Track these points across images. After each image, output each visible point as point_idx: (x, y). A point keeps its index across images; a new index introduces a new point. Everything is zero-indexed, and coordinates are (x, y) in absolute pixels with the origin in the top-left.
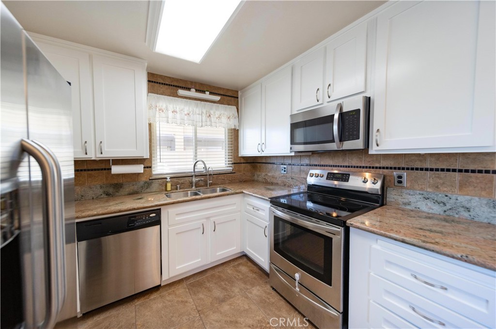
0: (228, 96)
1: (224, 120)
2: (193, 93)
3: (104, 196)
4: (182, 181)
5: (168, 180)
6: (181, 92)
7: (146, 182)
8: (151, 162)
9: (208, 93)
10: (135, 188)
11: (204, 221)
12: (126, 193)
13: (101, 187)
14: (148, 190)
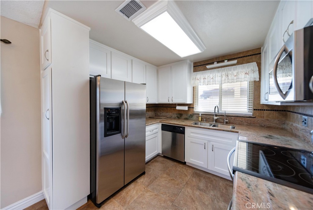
0: (249, 56)
1: (242, 76)
2: (216, 65)
3: (177, 118)
4: (208, 117)
5: (200, 115)
6: (208, 67)
7: (191, 115)
8: (193, 105)
9: (226, 61)
10: (187, 117)
11: (206, 142)
12: (184, 118)
13: (176, 114)
14: (192, 119)
